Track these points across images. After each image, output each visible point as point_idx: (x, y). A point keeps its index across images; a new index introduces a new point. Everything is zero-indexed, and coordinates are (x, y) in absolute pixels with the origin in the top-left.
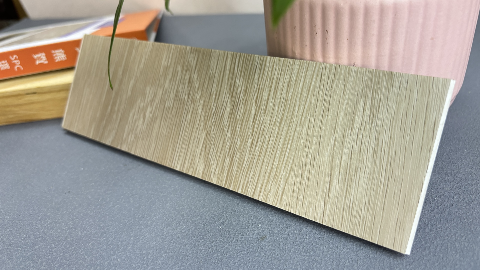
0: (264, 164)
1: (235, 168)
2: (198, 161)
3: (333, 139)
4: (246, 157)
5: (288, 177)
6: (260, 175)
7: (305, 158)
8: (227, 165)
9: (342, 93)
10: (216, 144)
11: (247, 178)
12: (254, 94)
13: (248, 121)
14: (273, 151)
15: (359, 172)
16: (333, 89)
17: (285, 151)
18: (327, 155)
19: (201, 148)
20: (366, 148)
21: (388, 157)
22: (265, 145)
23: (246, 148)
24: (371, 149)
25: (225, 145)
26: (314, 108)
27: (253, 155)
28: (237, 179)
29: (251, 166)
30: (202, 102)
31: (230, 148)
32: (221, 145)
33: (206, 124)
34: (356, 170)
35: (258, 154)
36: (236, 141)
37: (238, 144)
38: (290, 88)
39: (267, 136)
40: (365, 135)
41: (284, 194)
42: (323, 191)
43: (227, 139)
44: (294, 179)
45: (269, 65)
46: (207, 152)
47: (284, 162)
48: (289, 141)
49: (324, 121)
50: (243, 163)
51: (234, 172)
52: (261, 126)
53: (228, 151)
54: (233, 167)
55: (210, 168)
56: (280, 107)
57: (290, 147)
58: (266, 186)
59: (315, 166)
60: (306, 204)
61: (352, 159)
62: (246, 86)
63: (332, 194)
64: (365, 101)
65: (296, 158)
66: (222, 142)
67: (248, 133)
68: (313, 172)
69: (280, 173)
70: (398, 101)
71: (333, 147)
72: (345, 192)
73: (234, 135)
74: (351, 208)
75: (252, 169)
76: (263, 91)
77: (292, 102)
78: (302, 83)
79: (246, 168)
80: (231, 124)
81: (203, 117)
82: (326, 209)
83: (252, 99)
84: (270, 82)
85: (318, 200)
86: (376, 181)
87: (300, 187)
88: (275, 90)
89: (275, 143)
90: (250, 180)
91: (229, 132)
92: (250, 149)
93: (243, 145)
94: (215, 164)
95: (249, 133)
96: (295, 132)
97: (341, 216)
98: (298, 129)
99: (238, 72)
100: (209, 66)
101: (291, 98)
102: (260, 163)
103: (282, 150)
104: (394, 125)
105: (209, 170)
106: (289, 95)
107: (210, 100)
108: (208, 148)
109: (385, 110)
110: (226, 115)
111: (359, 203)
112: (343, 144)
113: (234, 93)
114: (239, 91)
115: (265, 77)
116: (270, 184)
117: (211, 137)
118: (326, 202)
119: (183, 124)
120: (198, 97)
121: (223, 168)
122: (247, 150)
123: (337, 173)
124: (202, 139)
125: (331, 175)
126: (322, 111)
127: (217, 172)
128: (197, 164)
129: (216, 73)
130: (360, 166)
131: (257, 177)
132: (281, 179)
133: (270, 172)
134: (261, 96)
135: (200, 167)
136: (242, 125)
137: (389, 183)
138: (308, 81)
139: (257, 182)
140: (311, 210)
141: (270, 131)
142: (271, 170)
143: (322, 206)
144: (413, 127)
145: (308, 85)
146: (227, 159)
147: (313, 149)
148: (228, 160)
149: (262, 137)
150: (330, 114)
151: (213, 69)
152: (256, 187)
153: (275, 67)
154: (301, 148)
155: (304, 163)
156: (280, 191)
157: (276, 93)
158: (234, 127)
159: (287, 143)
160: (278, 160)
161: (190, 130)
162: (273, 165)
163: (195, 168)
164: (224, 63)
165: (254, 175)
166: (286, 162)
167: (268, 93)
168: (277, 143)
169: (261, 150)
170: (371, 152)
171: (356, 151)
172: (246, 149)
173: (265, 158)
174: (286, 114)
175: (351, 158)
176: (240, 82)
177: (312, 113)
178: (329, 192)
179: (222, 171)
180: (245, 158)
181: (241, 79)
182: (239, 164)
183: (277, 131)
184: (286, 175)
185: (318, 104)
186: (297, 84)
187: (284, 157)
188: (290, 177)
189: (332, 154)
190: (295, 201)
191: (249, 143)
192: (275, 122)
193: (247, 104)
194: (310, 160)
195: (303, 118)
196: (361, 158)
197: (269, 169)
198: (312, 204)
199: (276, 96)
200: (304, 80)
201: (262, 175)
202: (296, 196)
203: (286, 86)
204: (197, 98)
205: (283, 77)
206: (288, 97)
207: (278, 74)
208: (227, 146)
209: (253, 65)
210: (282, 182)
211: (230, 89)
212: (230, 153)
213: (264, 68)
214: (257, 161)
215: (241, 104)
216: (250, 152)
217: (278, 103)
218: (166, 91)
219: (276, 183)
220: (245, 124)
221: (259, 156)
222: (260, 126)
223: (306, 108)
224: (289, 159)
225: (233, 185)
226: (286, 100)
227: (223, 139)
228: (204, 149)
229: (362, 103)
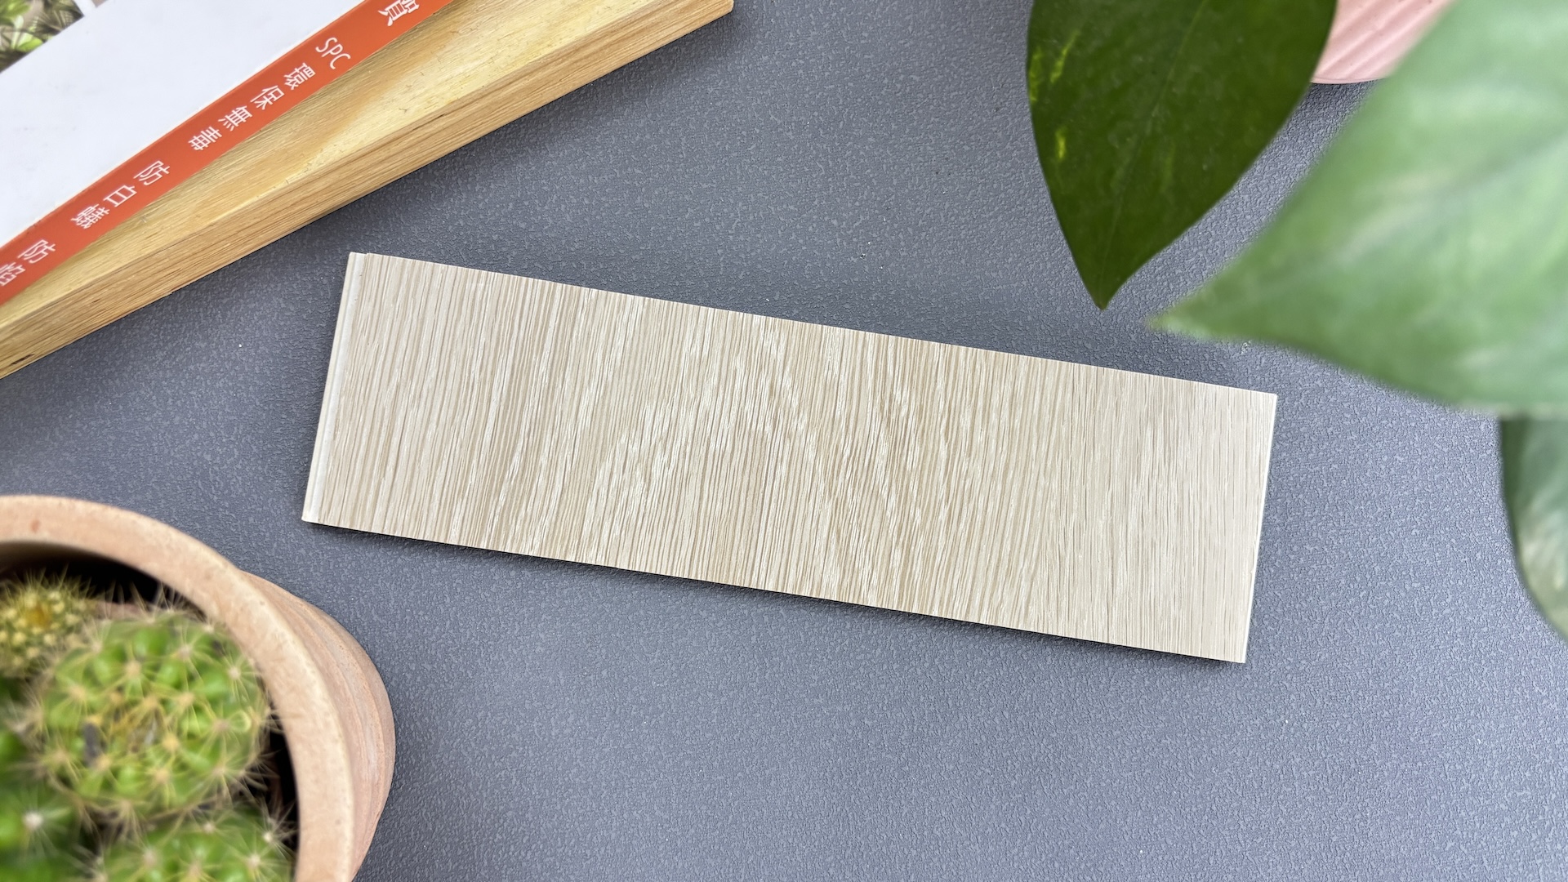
0: (983, 553)
1: (918, 568)
2: (822, 565)
3: (1108, 496)
4: (939, 543)
5: (1035, 571)
6: (977, 575)
7: (1063, 534)
8: (896, 564)
9: (1114, 416)
10: (863, 524)
11: (948, 584)
12: (939, 418)
13: (933, 471)
14: (997, 527)
15: (1158, 547)
16: (1098, 409)
17: (1021, 525)
18: (1101, 523)
19: (825, 536)
20: (1165, 507)
21: (1200, 517)
22: (979, 517)
23: (938, 526)
24: (1173, 507)
25: (886, 524)
26: (1067, 443)
27: (955, 539)
28: (925, 590)
29: (953, 560)
30: (813, 439)
31: (900, 529)
32: (876, 525)
33: (831, 483)
34: (1153, 544)
35: (966, 535)
36: (911, 515)
37: (918, 520)
38: (1015, 409)
39: (981, 500)
40: (1160, 486)
41: (1031, 603)
42: (1103, 588)
43: (888, 513)
44: (1046, 574)
45: (966, 363)
46: (843, 544)
47: (1024, 546)
48: (1027, 507)
49: (1089, 466)
50: (935, 557)
51: (917, 577)
52: (965, 480)
53: (895, 535)
54: (912, 568)
55: (855, 574)
56: (1000, 443)
57: (1032, 517)
58: (992, 595)
59: (1082, 545)
60: (1075, 614)
61: (1145, 527)
62: (918, 404)
63: (1118, 590)
64: (1154, 429)
65: (1045, 534)
66: (877, 519)
67: (936, 497)
68: (1081, 557)
69: (1017, 565)
70: (1205, 428)
71: (1109, 509)
72: (1140, 583)
73: (905, 503)
74: (1153, 608)
75: (957, 566)
76: (960, 413)
77: (1022, 434)
78: (1037, 397)
79: (944, 565)
80: (894, 481)
81: (820, 469)
82: (1112, 617)
83: (938, 429)
84: (971, 396)
85: (1096, 603)
86: (1187, 557)
87: (1059, 587)
88: (984, 410)
89: (1000, 512)
90: (955, 587)
91: (893, 498)
92: (947, 528)
93: (929, 521)
94: (868, 567)
95: (939, 497)
96: (1036, 488)
97: (1138, 624)
98: (1042, 481)
99: (896, 375)
100: (820, 361)
101: (1021, 427)
102: (974, 553)
103: (1015, 524)
104: (1203, 465)
105: (854, 579)
106: (1016, 421)
107: (834, 434)
108: (844, 534)
109: (1188, 444)
110: (880, 463)
111: (1165, 597)
112: (1126, 503)
113: (893, 417)
114: (903, 413)
115: (960, 387)
116: (1000, 590)
117: (848, 511)
118: (1110, 606)
119: (769, 488)
120: (802, 427)
121: (890, 571)
122: (940, 530)
123: (1123, 554)
124: (825, 516)
125: (1112, 558)
126: (1083, 448)
127: (875, 582)
128: (820, 572)
129: (842, 376)
130: (1159, 538)
131: (970, 581)
132: (1021, 577)
133: (998, 567)
134: (956, 423)
135: (829, 577)
136: (920, 482)
137: (1207, 558)
138: (1049, 395)
139: (972, 590)
140: (1085, 624)
141: (985, 488)
142: (998, 563)
143: (1103, 613)
144: (1231, 467)
145: (1051, 401)
146: (896, 553)
147: (1074, 516)
148: (897, 555)
149: (969, 502)
150: (1098, 455)
151: (831, 367)
152: (970, 600)
153: (978, 366)
154: (1052, 517)
155: (1061, 542)
156: (1023, 599)
157: (988, 418)
158: (902, 486)
159: (1024, 509)
160: (1009, 542)
161: (788, 499)
162: (1000, 552)
163: (817, 579)
164: (859, 355)
165: (962, 579)
166: (1027, 545)
167: (970, 416)
168: (1004, 511)
169: (970, 527)
170: (1173, 512)
171: (1149, 514)
172: (938, 530)
173: (983, 541)
174: (1014, 456)
175: (1143, 526)
176: (904, 396)
177: (1064, 453)
178: (1113, 586)
179: (888, 578)
180: (937, 546)
181: (905, 388)
182: (926, 559)
183: (999, 488)
184: (1029, 568)
185: (1074, 436)
186: (1029, 401)
187: (1022, 536)
188: (1039, 571)
189: (1109, 522)
190: (1054, 613)
191: (943, 516)
192: (994, 471)
193: (927, 439)
194: (1072, 537)
195: (1049, 463)
196: (1159, 524)
197: (994, 562)
198: (1087, 612)
199: (988, 423)
200: (1042, 394)
201: (980, 575)
202: (1055, 604)
203: (1007, 404)
204: (799, 428)
205: (998, 386)
206: (1014, 423)
207: (987, 381)
208: (891, 527)
209: (930, 361)
210: (1023, 582)
211: (882, 409)
212: (901, 540)
213: (956, 368)
214: (966, 548)
215: (913, 439)
216: (947, 533)
217: (995, 435)
218: (707, 415)
219: (1012, 585)
220: (928, 478)
221: (968, 539)
222: (963, 481)
223: (1052, 444)
224: (1032, 538)
225: (919, 600)
226: (1012, 431)
227: (880, 512)
228: (834, 537)
229: (1149, 433)
